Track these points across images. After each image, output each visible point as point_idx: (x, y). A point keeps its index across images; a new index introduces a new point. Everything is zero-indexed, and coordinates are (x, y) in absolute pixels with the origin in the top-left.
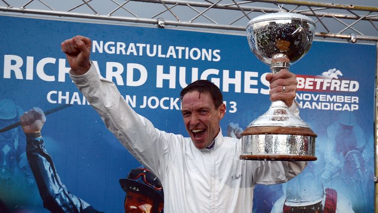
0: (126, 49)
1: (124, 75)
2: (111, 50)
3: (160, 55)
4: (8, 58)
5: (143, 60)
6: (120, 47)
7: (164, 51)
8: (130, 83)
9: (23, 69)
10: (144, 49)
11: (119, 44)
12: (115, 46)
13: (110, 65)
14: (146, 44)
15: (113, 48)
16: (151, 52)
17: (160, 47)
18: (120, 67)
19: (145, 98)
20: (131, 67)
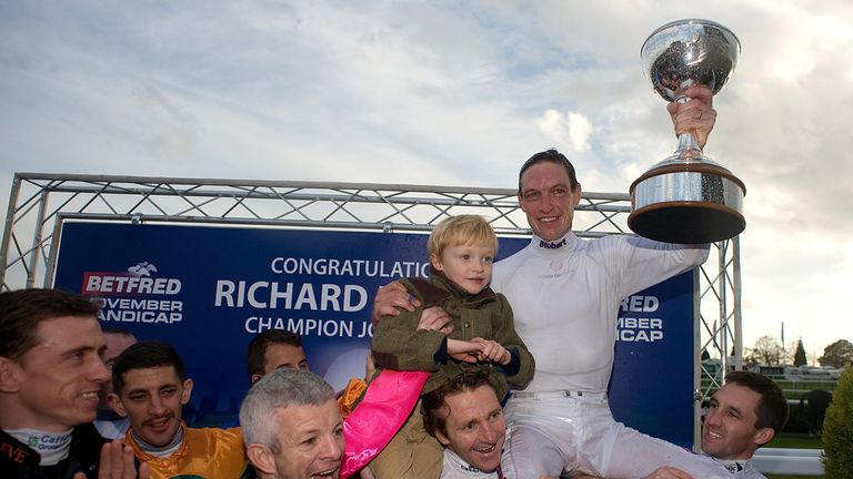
0: (340, 268)
1: (341, 299)
2: (322, 270)
3: (382, 275)
4: (220, 284)
5: (361, 280)
6: (333, 266)
7: (388, 270)
8: (347, 308)
9: (235, 295)
10: (363, 266)
11: (331, 261)
12: (327, 264)
13: (326, 287)
14: (365, 260)
15: (324, 267)
16: (371, 271)
17: (382, 263)
18: (337, 289)
19: (365, 323)
20: (349, 288)
